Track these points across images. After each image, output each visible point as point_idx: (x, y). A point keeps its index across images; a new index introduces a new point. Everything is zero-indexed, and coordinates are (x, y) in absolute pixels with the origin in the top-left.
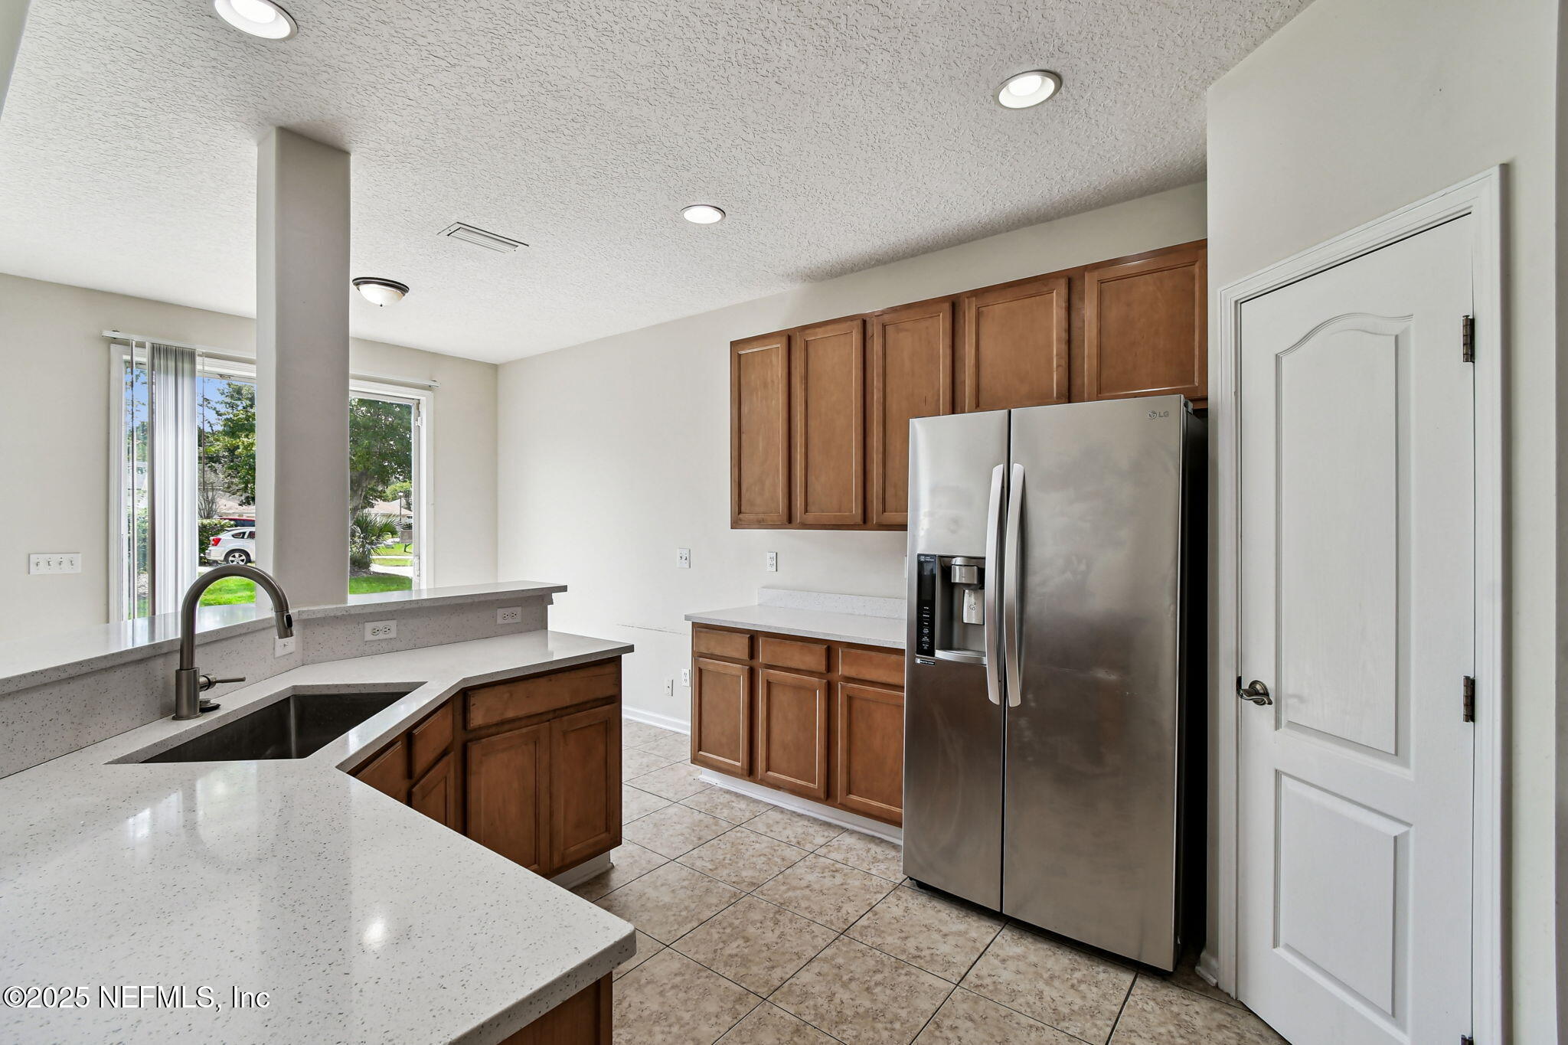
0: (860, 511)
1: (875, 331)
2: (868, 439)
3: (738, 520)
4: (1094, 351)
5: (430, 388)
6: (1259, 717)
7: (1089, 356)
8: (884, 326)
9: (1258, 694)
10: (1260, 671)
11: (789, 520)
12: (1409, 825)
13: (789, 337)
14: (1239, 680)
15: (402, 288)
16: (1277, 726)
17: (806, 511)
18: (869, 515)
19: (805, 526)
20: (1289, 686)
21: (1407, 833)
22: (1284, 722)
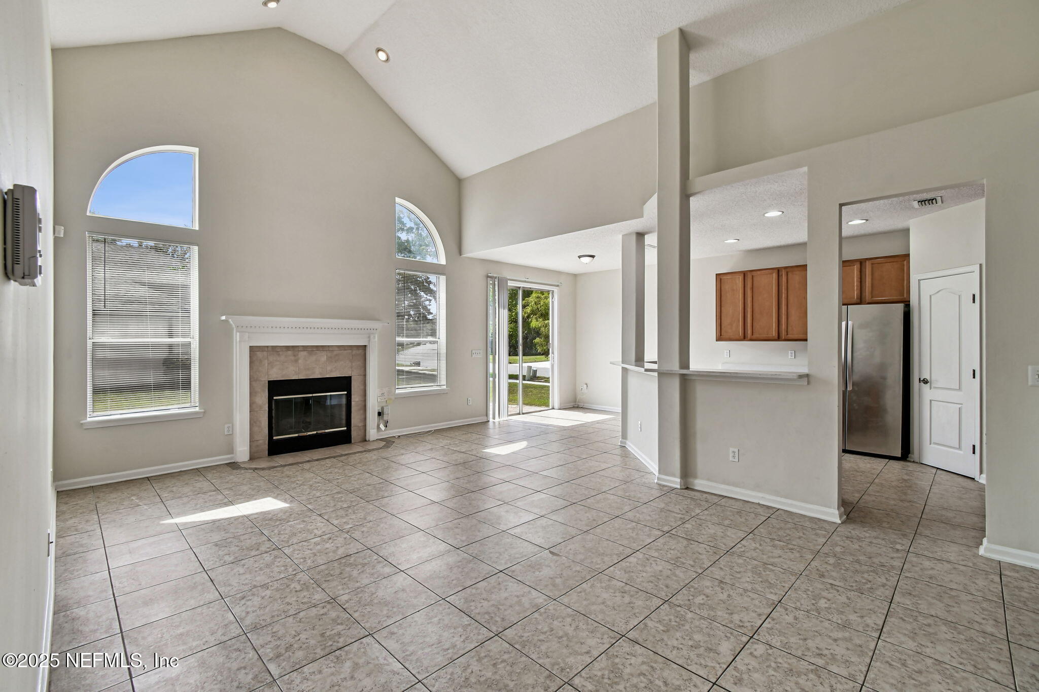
0: (777, 335)
1: (784, 273)
2: (780, 311)
3: (720, 338)
4: (870, 285)
5: (558, 286)
6: (925, 387)
7: (868, 287)
8: (787, 272)
9: (925, 382)
10: (926, 375)
11: (744, 338)
12: (962, 404)
13: (744, 274)
14: (920, 379)
15: (593, 257)
16: (930, 389)
17: (752, 335)
18: (781, 335)
19: (751, 340)
20: (933, 378)
21: (962, 407)
22: (932, 387)
